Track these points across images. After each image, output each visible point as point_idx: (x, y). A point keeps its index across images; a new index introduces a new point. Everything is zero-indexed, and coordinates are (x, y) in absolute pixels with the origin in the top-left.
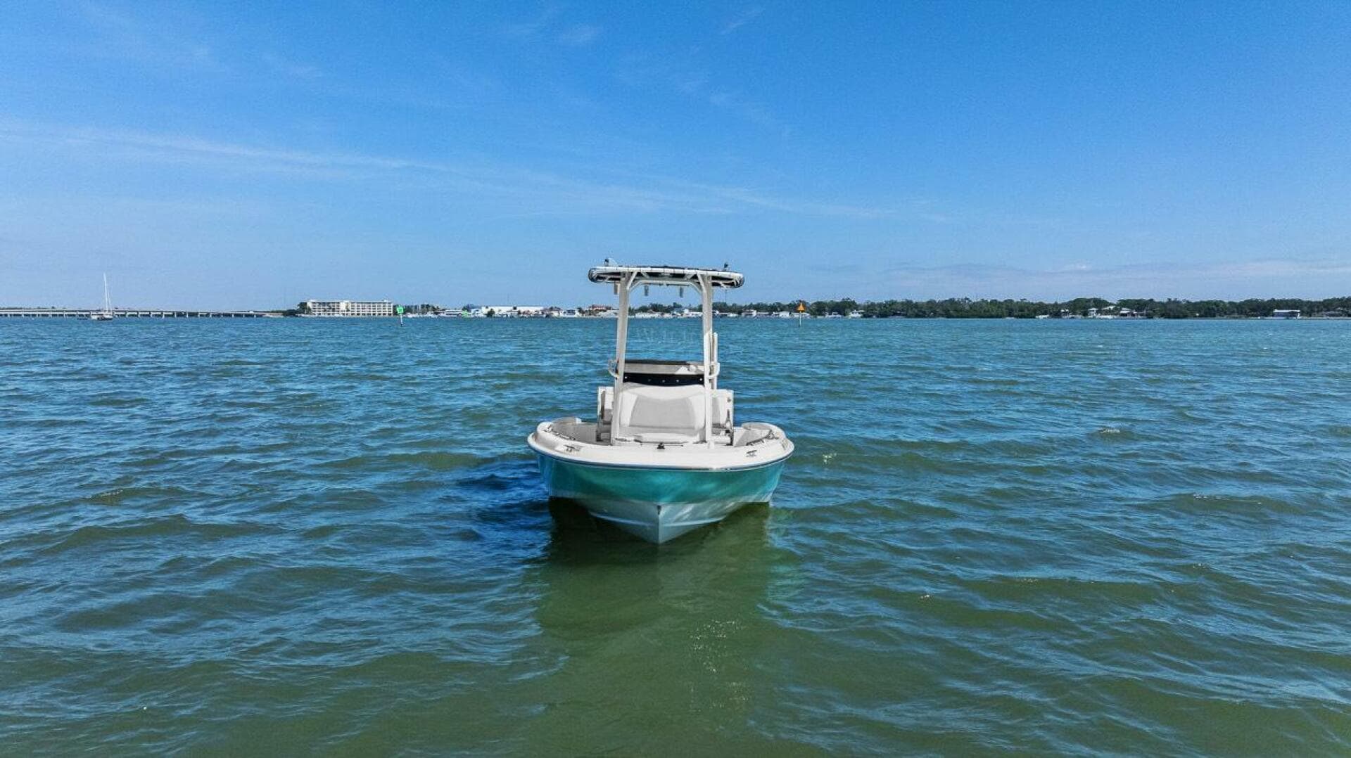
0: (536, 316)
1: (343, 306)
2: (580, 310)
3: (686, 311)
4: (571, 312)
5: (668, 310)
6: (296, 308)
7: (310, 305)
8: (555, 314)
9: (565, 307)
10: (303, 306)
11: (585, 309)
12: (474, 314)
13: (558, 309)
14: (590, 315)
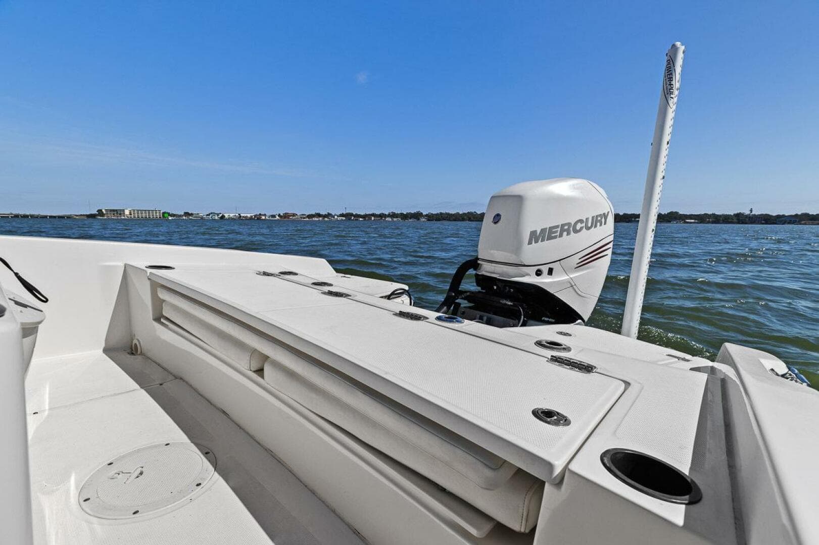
0: (251, 218)
1: (127, 212)
2: (279, 215)
3: (336, 217)
4: (274, 216)
5: (325, 216)
6: (95, 212)
7: (104, 211)
8: (263, 217)
9: (268, 214)
10: (100, 211)
11: (282, 214)
12: (212, 217)
13: (265, 215)
14: (285, 218)
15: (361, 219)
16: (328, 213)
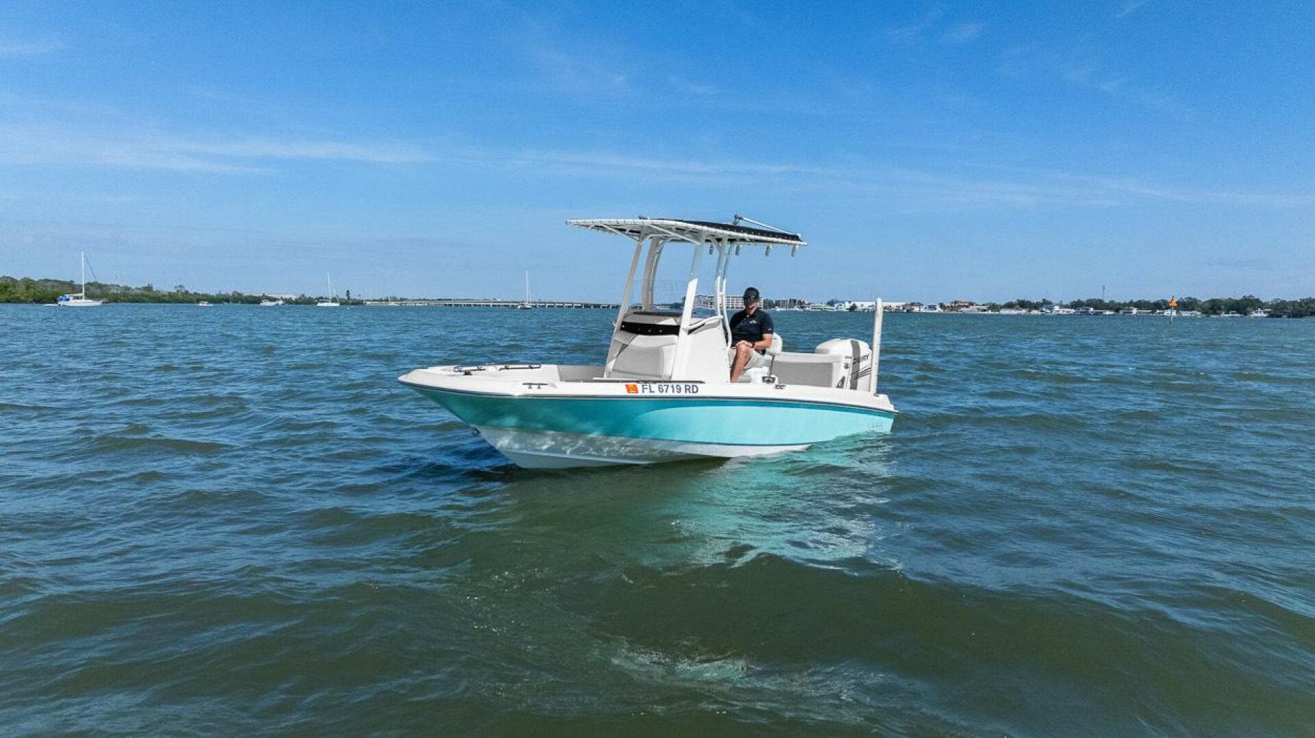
0: (898, 311)
2: (942, 306)
3: (1057, 308)
4: (933, 307)
5: (1036, 306)
8: (916, 309)
9: (926, 303)
11: (947, 304)
12: (837, 308)
13: (920, 305)
14: (952, 310)
15: (1108, 313)
16: (1044, 300)
